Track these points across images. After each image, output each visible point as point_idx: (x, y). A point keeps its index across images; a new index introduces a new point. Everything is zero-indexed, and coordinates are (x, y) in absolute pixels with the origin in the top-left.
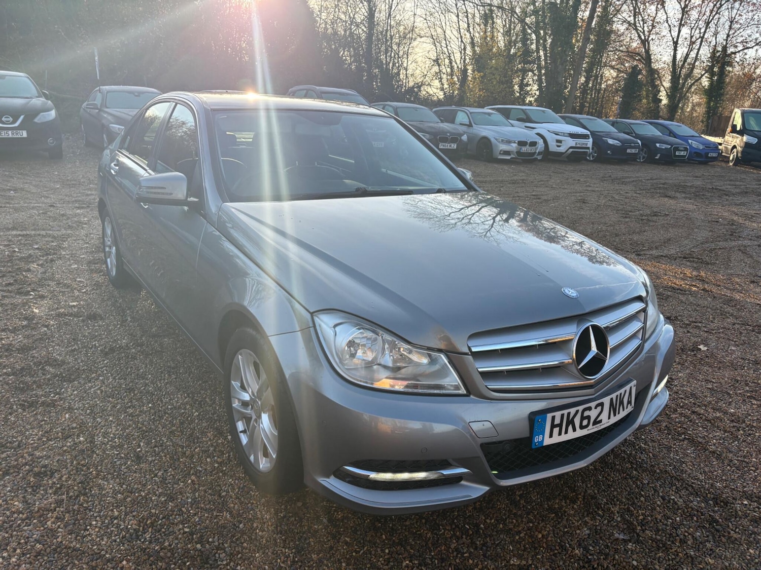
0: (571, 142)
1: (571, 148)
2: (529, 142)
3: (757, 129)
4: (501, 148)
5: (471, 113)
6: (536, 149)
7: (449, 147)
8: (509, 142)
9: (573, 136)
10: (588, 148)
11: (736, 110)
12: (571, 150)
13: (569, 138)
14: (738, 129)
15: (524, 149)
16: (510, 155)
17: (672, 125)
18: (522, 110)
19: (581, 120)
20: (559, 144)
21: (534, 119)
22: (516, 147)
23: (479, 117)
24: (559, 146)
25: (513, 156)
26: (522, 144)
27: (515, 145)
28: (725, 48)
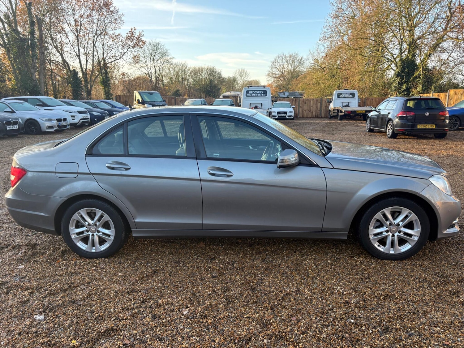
0: (81, 116)
1: (81, 119)
2: (63, 119)
3: (149, 101)
4: (47, 125)
5: (9, 103)
6: (67, 122)
7: (13, 128)
8: (50, 120)
9: (80, 112)
10: (88, 119)
11: (135, 92)
12: (81, 121)
13: (78, 114)
14: (141, 101)
15: (62, 123)
16: (53, 128)
17: (111, 102)
18: (37, 99)
19: (70, 103)
20: (73, 118)
21: (48, 104)
22: (56, 123)
23: (16, 105)
24: (74, 119)
25: (55, 129)
26: (59, 120)
27: (55, 122)
28: (104, 59)
